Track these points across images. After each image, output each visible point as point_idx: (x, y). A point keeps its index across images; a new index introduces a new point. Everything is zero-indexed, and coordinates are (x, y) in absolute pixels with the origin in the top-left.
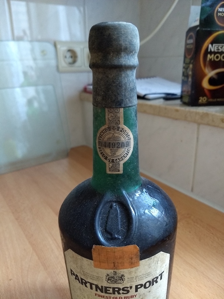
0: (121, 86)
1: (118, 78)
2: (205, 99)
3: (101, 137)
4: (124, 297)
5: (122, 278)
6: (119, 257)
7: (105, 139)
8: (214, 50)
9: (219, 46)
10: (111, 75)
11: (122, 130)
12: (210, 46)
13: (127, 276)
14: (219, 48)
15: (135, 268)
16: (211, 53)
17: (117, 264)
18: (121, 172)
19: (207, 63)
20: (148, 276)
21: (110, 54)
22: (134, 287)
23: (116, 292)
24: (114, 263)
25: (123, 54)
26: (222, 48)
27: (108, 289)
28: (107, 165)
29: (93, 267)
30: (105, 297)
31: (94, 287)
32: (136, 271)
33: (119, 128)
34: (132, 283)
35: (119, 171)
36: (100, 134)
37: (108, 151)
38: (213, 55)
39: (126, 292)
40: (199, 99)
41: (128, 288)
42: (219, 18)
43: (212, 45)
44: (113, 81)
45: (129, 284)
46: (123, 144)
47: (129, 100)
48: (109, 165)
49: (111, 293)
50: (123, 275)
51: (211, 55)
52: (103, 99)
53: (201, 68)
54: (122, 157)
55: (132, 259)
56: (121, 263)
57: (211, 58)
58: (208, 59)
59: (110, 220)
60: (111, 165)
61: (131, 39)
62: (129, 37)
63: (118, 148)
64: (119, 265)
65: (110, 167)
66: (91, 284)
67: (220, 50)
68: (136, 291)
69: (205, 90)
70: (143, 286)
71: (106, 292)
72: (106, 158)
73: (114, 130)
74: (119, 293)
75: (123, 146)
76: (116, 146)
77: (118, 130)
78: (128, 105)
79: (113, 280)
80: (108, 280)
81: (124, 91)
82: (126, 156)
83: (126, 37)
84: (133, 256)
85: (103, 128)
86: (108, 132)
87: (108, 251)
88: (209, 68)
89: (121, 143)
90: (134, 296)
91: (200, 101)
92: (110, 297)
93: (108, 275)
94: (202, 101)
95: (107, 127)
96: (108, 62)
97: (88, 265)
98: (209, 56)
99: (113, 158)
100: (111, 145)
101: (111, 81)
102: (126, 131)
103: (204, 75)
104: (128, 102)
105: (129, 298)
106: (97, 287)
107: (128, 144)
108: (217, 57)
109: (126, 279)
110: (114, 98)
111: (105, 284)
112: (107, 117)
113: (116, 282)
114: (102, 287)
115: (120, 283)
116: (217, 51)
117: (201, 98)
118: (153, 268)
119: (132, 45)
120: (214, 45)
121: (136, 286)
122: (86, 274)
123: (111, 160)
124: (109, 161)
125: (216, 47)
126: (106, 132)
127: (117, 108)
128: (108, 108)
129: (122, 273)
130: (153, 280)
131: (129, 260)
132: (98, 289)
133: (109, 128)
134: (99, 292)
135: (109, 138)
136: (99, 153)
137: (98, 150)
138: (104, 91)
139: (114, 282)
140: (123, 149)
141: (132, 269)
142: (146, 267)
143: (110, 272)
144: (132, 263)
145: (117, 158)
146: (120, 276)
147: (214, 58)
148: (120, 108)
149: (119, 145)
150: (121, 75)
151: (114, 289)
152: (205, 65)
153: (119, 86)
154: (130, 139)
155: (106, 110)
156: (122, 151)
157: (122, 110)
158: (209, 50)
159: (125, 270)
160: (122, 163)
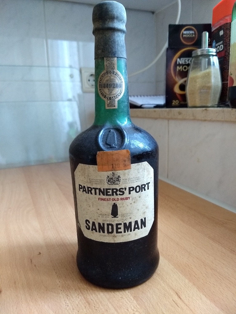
0: (115, 42)
1: (113, 36)
2: (177, 102)
3: (101, 81)
4: (121, 198)
5: (118, 179)
6: (116, 159)
7: (104, 82)
8: (182, 62)
9: (185, 60)
10: (108, 34)
11: (116, 74)
12: (178, 60)
13: (122, 178)
14: (186, 61)
15: (128, 170)
16: (179, 65)
17: (114, 166)
18: (116, 107)
19: (177, 73)
20: (137, 180)
21: (107, 21)
22: (128, 189)
23: (114, 193)
24: (112, 165)
25: (115, 21)
26: (188, 61)
27: (108, 191)
28: (106, 102)
29: (97, 171)
30: (106, 200)
31: (97, 191)
32: (129, 173)
33: (114, 72)
34: (126, 185)
35: (115, 106)
36: (101, 78)
37: (106, 90)
38: (181, 67)
39: (122, 193)
40: (172, 102)
41: (123, 189)
42: (184, 38)
43: (180, 60)
44: (109, 38)
45: (124, 185)
46: (117, 85)
47: (121, 53)
48: (107, 102)
49: (110, 195)
50: (119, 177)
51: (180, 67)
52: (102, 51)
53: (172, 77)
54: (116, 95)
55: (125, 161)
56: (118, 165)
57: (180, 69)
58: (178, 70)
59: (109, 138)
60: (109, 101)
61: (120, 11)
62: (119, 10)
63: (114, 88)
64: (117, 166)
65: (108, 103)
66: (95, 189)
67: (187, 62)
68: (130, 193)
69: (177, 94)
70: (134, 190)
71: (107, 195)
72: (105, 97)
73: (111, 74)
74: (117, 195)
75: (117, 87)
76: (112, 86)
77: (113, 74)
78: (120, 56)
79: (112, 181)
80: (109, 182)
81: (116, 46)
82: (120, 95)
83: (118, 10)
84: (126, 158)
85: (103, 73)
86: (106, 76)
87: (108, 155)
88: (179, 78)
89: (116, 84)
90: (128, 198)
91: (173, 103)
92: (110, 199)
93: (108, 177)
94: (175, 103)
95: (105, 71)
96: (106, 26)
97: (94, 171)
98: (178, 67)
99: (110, 96)
100: (109, 85)
101: (108, 38)
102: (119, 75)
103: (175, 83)
104: (120, 54)
105: (124, 199)
106: (100, 190)
107: (121, 86)
108: (185, 68)
109: (122, 181)
110: (110, 50)
111: (106, 186)
112: (105, 64)
113: (114, 183)
114: (104, 189)
115: (117, 184)
116: (184, 63)
117: (174, 101)
118: (141, 173)
119: (122, 15)
120: (181, 59)
121: (130, 188)
122: (92, 180)
123: (109, 98)
124: (107, 99)
125: (183, 60)
126: (105, 75)
127: (113, 57)
128: (106, 57)
129: (118, 175)
130: (142, 185)
131: (123, 162)
132: (101, 192)
133: (107, 72)
134: (102, 196)
135: (107, 80)
136: (100, 94)
137: (99, 91)
138: (103, 46)
139: (113, 183)
140: (117, 89)
141: (125, 171)
142: (136, 171)
143: (110, 173)
144: (125, 165)
145: (113, 96)
146: (117, 177)
147: (182, 69)
148: (114, 57)
149: (114, 86)
150: (115, 34)
151: (113, 189)
152: (175, 75)
153: (114, 42)
154: (122, 82)
155: (105, 59)
156: (117, 91)
157: (116, 59)
158: (178, 63)
159: (120, 171)
160: (117, 100)
